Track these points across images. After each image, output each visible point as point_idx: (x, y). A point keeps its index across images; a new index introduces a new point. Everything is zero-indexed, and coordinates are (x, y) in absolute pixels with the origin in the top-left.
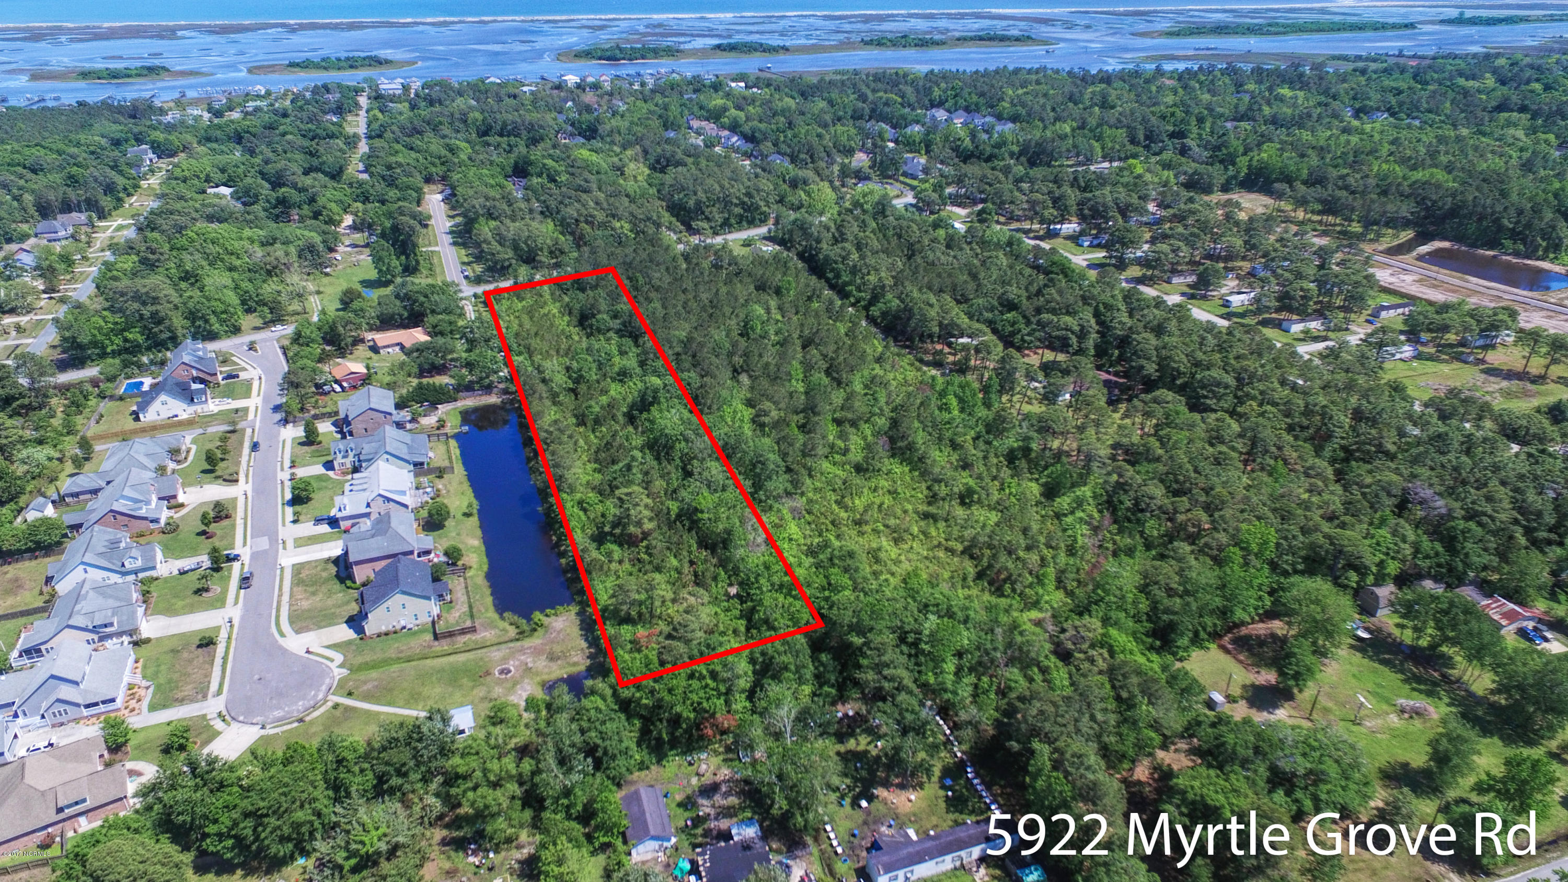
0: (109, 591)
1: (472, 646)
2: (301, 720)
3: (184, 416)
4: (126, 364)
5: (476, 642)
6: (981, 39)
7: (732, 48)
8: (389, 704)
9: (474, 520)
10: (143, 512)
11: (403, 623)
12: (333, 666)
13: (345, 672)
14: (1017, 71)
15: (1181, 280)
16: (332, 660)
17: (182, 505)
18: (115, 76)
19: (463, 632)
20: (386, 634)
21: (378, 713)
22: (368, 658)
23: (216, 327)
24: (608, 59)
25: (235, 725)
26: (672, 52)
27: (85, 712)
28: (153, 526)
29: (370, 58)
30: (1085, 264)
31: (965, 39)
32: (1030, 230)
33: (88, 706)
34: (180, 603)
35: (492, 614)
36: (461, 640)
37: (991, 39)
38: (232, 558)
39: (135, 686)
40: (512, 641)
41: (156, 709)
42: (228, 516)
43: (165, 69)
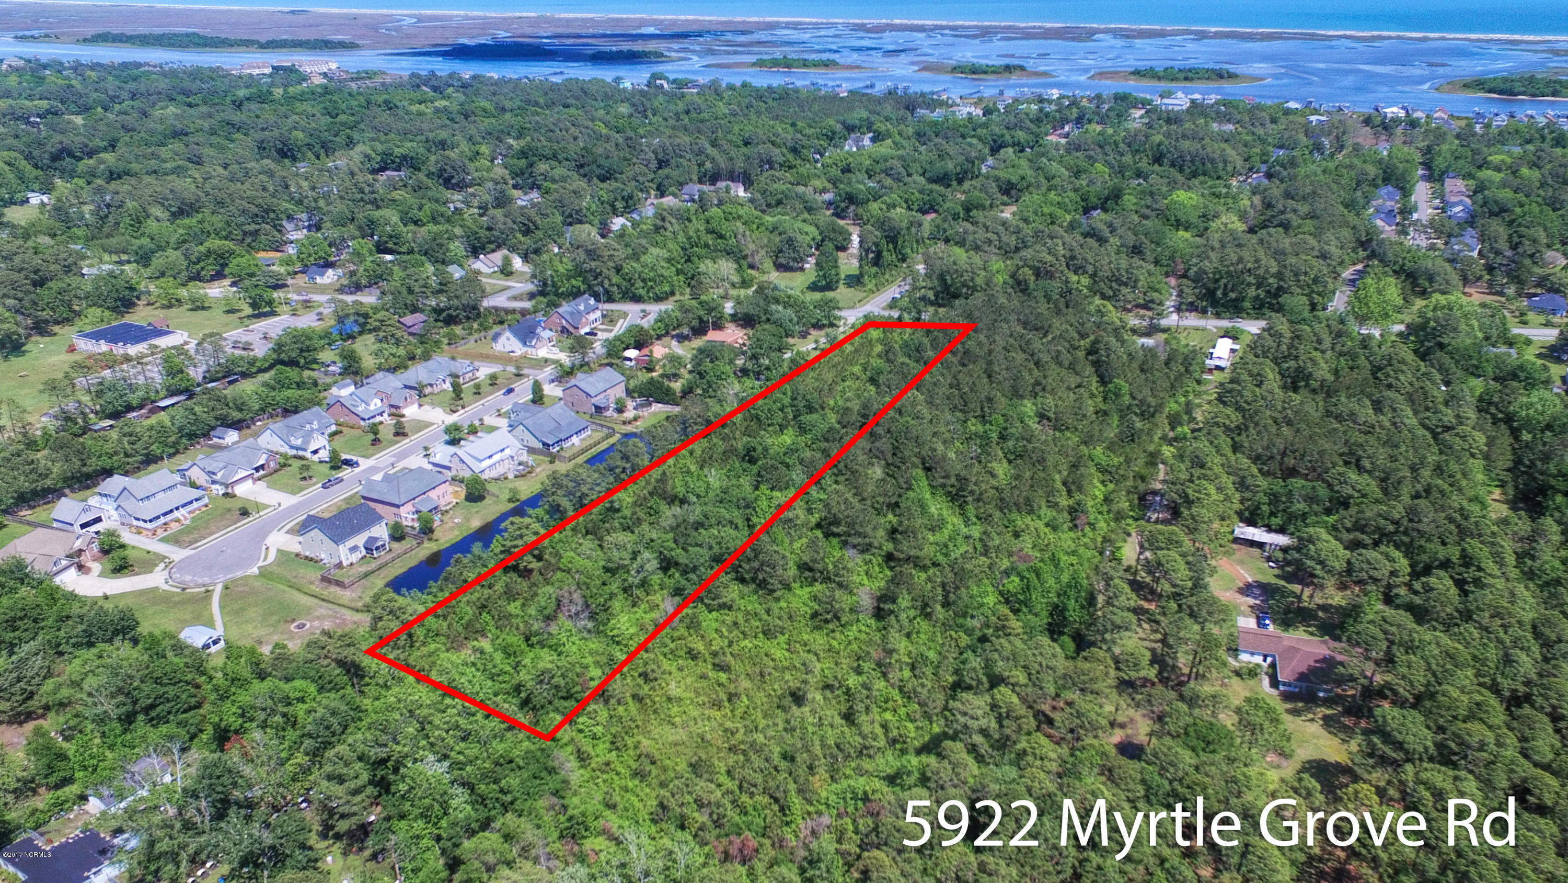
2: (185, 589)
3: (511, 353)
5: (334, 595)
8: (223, 608)
9: (510, 507)
10: (360, 409)
11: (322, 556)
12: (260, 563)
13: (261, 571)
16: (265, 559)
17: (401, 416)
18: (974, 72)
19: (339, 583)
20: (311, 559)
21: (210, 609)
22: (281, 571)
25: (166, 572)
27: (134, 522)
28: (362, 423)
29: (1217, 71)
33: (135, 518)
34: (287, 481)
35: (381, 584)
36: (332, 588)
38: (348, 463)
39: (177, 520)
40: (352, 609)
41: (163, 540)
42: (405, 435)
43: (1022, 68)
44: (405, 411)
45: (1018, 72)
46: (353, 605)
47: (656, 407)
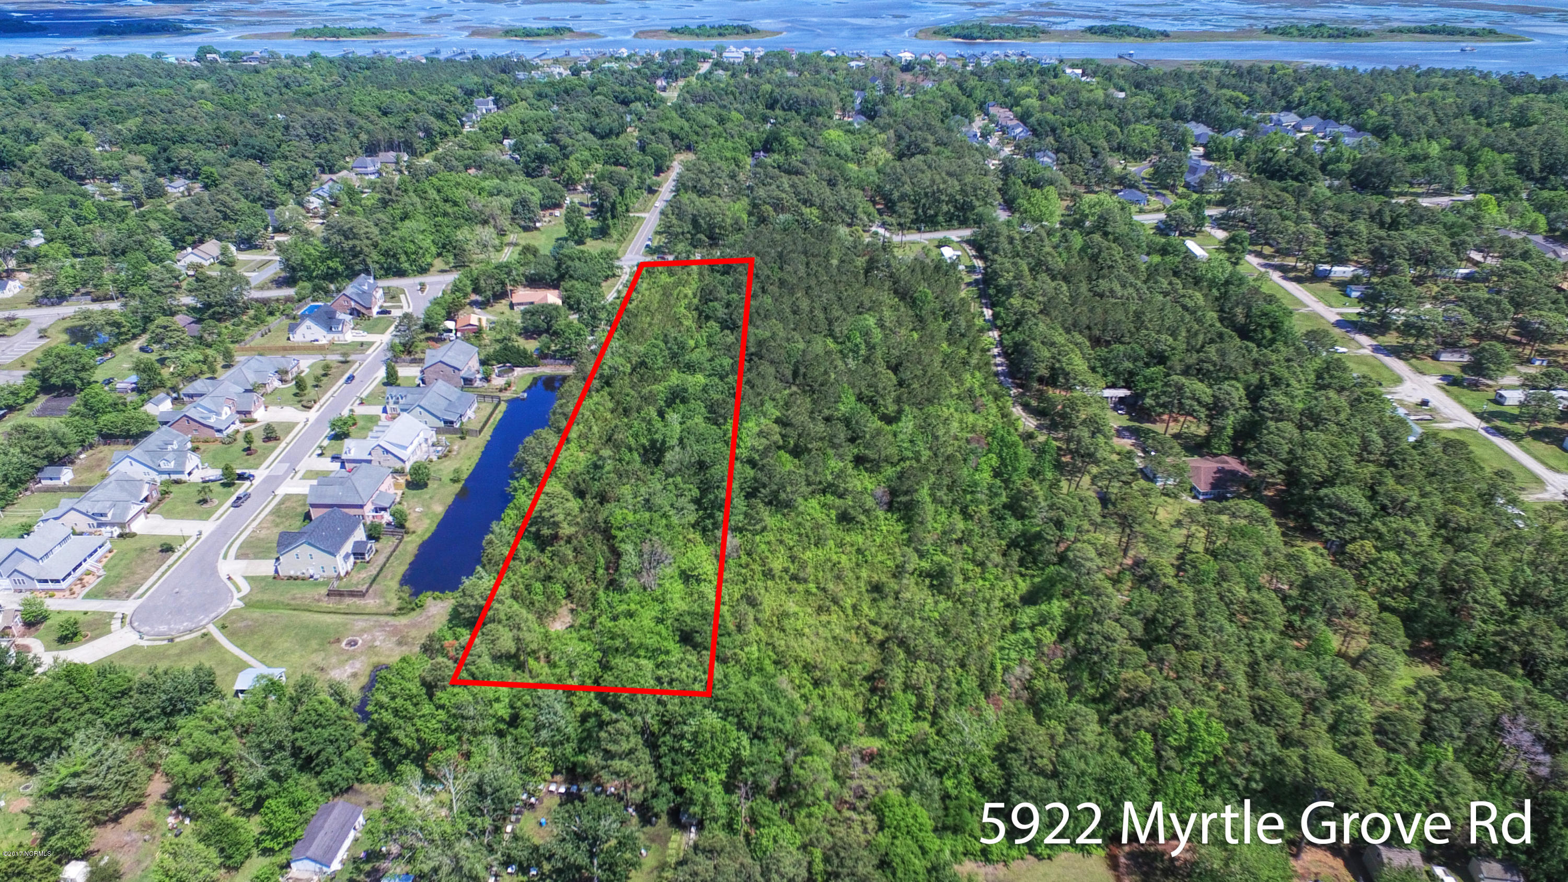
0: (126, 485)
1: (353, 610)
2: (171, 640)
3: (323, 342)
4: (316, 289)
5: (357, 607)
6: (1423, 31)
7: (1104, 31)
8: (242, 647)
9: (458, 487)
10: (212, 421)
11: (311, 572)
12: (237, 595)
13: (241, 604)
14: (1430, 72)
15: (1456, 358)
16: (239, 590)
17: (254, 421)
18: (528, 35)
19: (352, 594)
20: (296, 578)
21: (227, 651)
22: (266, 597)
23: (406, 265)
24: (964, 37)
25: (127, 628)
26: (1035, 33)
27: (39, 586)
28: (217, 435)
29: (740, 27)
30: (1334, 318)
31: (1400, 31)
32: (1294, 268)
33: (40, 581)
34: (181, 508)
35: (394, 584)
36: (349, 601)
37: (1435, 32)
38: (241, 477)
39: (89, 573)
40: (388, 614)
41: (88, 596)
42: (276, 439)
43: (570, 30)
44: (255, 416)
45: (567, 34)
46: (385, 610)
47: (518, 371)
